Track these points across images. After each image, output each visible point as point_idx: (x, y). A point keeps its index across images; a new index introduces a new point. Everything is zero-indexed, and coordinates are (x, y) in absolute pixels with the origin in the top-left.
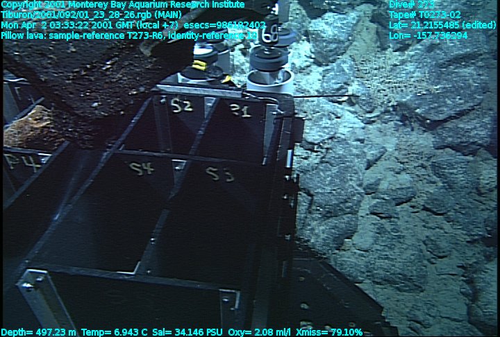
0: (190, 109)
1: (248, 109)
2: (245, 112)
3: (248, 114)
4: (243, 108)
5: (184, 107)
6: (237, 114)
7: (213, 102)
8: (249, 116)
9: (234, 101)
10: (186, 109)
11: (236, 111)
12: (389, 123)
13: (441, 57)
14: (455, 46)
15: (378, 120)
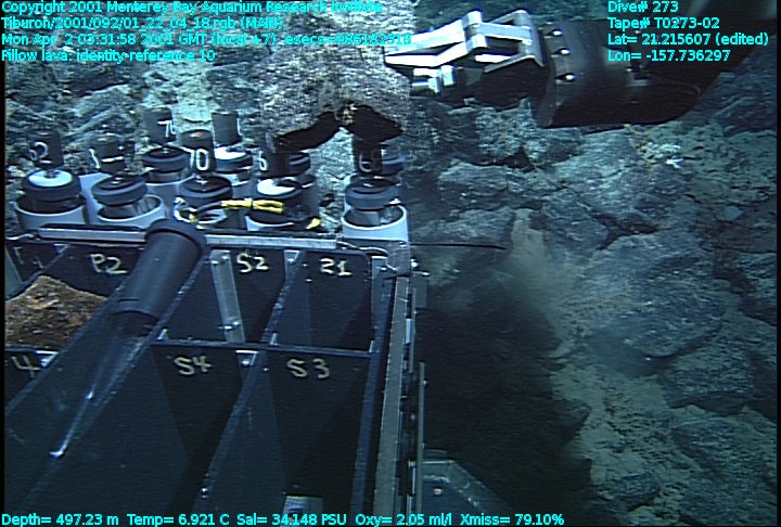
0: (265, 268)
2: (342, 269)
3: (346, 271)
4: (339, 263)
5: (256, 265)
6: (330, 271)
7: (296, 257)
9: (326, 255)
10: (259, 267)
11: (329, 267)
12: (588, 368)
13: (642, 264)
14: (657, 248)
15: (569, 362)
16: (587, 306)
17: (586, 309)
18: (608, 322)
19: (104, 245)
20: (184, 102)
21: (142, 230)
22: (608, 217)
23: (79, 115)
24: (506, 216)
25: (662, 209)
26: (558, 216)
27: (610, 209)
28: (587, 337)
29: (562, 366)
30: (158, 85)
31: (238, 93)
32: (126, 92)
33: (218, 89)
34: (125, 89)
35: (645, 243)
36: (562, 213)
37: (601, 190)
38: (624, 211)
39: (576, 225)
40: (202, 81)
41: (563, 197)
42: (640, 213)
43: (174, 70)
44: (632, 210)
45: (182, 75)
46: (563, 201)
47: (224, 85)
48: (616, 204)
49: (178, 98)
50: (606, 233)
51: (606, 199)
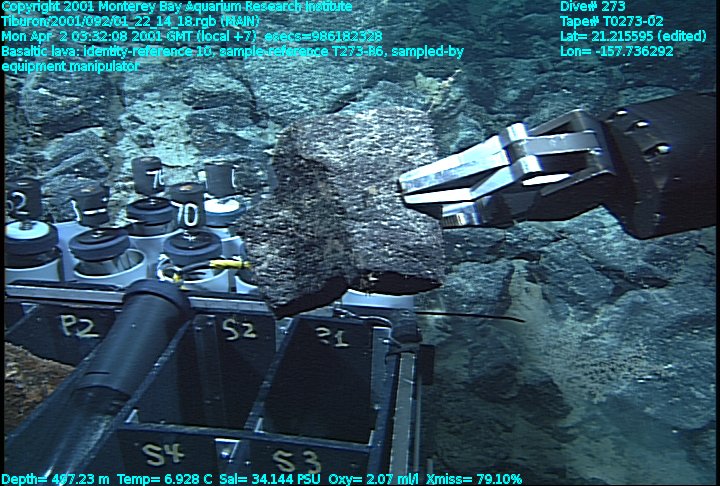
0: (253, 336)
1: (343, 336)
2: (340, 339)
3: (344, 342)
4: (336, 333)
5: (244, 332)
6: (326, 342)
8: (346, 345)
9: (323, 324)
10: (246, 335)
11: (325, 338)
12: (603, 440)
13: (656, 322)
14: (671, 304)
15: (581, 433)
16: (598, 368)
17: (596, 372)
18: (623, 387)
19: (77, 306)
20: (161, 146)
21: (121, 290)
22: (614, 270)
23: (50, 159)
24: (504, 268)
25: (674, 261)
26: (558, 269)
27: (616, 261)
28: (600, 404)
29: (573, 437)
30: (134, 127)
31: (219, 137)
32: (101, 135)
33: (199, 133)
34: (99, 132)
35: (657, 299)
36: (563, 266)
37: (604, 241)
38: (632, 263)
39: (577, 279)
40: (181, 125)
41: (562, 248)
42: (651, 266)
43: (151, 113)
44: (640, 262)
45: (160, 118)
46: (563, 252)
47: (204, 129)
48: (621, 255)
49: (155, 141)
50: (611, 287)
51: (610, 250)
